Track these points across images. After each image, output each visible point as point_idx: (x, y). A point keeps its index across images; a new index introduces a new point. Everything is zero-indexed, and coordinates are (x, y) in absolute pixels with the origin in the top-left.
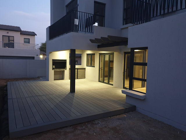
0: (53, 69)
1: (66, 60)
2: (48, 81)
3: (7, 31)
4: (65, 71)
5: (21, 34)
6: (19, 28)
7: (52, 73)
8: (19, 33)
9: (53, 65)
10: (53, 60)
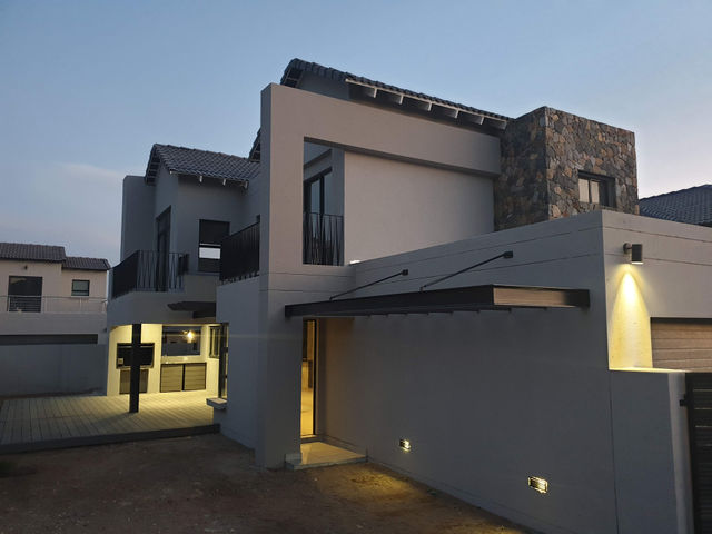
0: (119, 366)
1: (152, 344)
2: (105, 394)
3: (24, 264)
4: (150, 370)
5: (63, 268)
6: (61, 250)
7: (114, 375)
8: (60, 266)
9: (119, 356)
10: (119, 345)
